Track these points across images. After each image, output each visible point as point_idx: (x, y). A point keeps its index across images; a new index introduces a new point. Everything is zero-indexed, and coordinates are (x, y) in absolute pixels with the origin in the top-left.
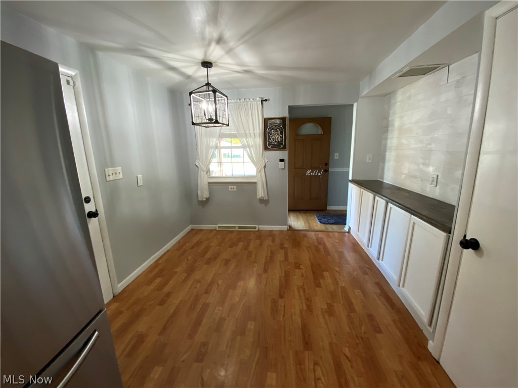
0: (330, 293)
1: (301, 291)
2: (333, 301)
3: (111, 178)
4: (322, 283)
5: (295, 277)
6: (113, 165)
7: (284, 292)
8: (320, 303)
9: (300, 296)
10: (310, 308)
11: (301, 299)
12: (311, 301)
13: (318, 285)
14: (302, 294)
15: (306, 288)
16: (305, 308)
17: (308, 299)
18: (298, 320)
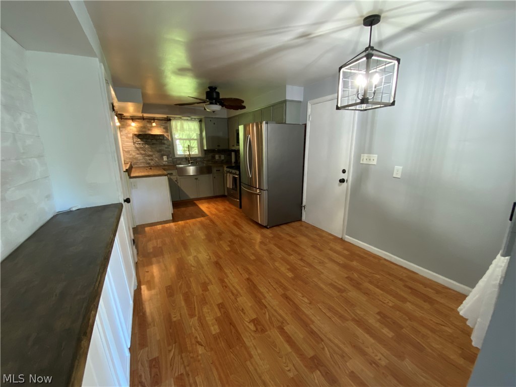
0: (206, 303)
1: (235, 292)
2: (203, 294)
3: (365, 162)
4: (217, 310)
5: (250, 305)
6: (370, 152)
7: (249, 284)
8: (215, 289)
9: (234, 287)
10: (222, 281)
11: (232, 284)
12: (223, 287)
13: (221, 306)
14: (233, 289)
15: (232, 297)
16: (226, 280)
17: (226, 287)
18: (227, 271)
